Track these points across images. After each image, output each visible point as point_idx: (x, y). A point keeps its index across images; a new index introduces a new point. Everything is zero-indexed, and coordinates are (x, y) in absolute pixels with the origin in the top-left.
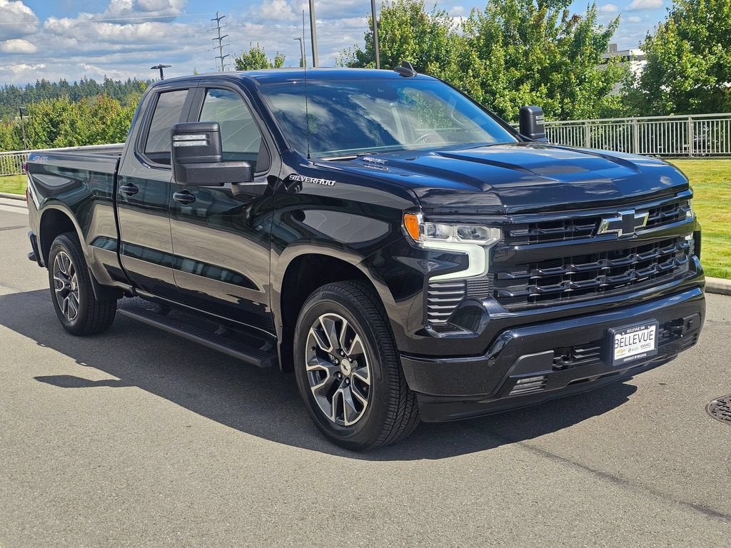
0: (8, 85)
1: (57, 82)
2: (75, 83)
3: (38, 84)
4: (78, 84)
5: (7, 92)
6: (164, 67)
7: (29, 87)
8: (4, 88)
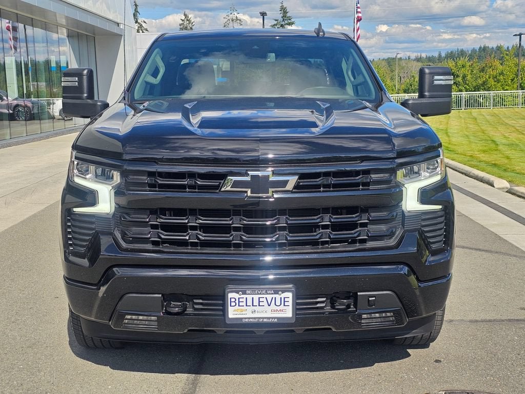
0: (460, 48)
1: (495, 46)
2: (508, 48)
3: (480, 47)
4: (510, 49)
5: (458, 54)
6: (522, 34)
7: (474, 50)
8: (456, 50)
